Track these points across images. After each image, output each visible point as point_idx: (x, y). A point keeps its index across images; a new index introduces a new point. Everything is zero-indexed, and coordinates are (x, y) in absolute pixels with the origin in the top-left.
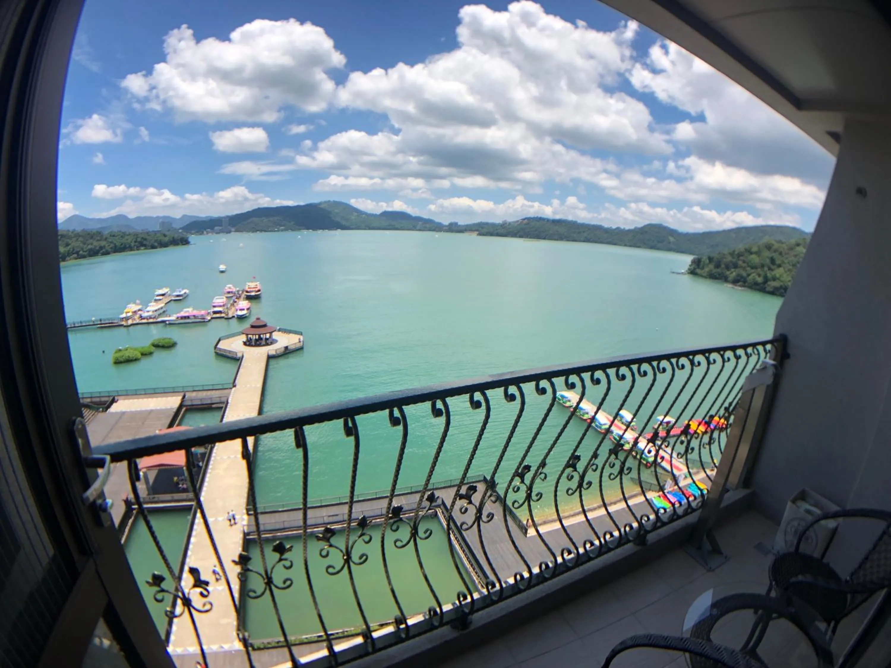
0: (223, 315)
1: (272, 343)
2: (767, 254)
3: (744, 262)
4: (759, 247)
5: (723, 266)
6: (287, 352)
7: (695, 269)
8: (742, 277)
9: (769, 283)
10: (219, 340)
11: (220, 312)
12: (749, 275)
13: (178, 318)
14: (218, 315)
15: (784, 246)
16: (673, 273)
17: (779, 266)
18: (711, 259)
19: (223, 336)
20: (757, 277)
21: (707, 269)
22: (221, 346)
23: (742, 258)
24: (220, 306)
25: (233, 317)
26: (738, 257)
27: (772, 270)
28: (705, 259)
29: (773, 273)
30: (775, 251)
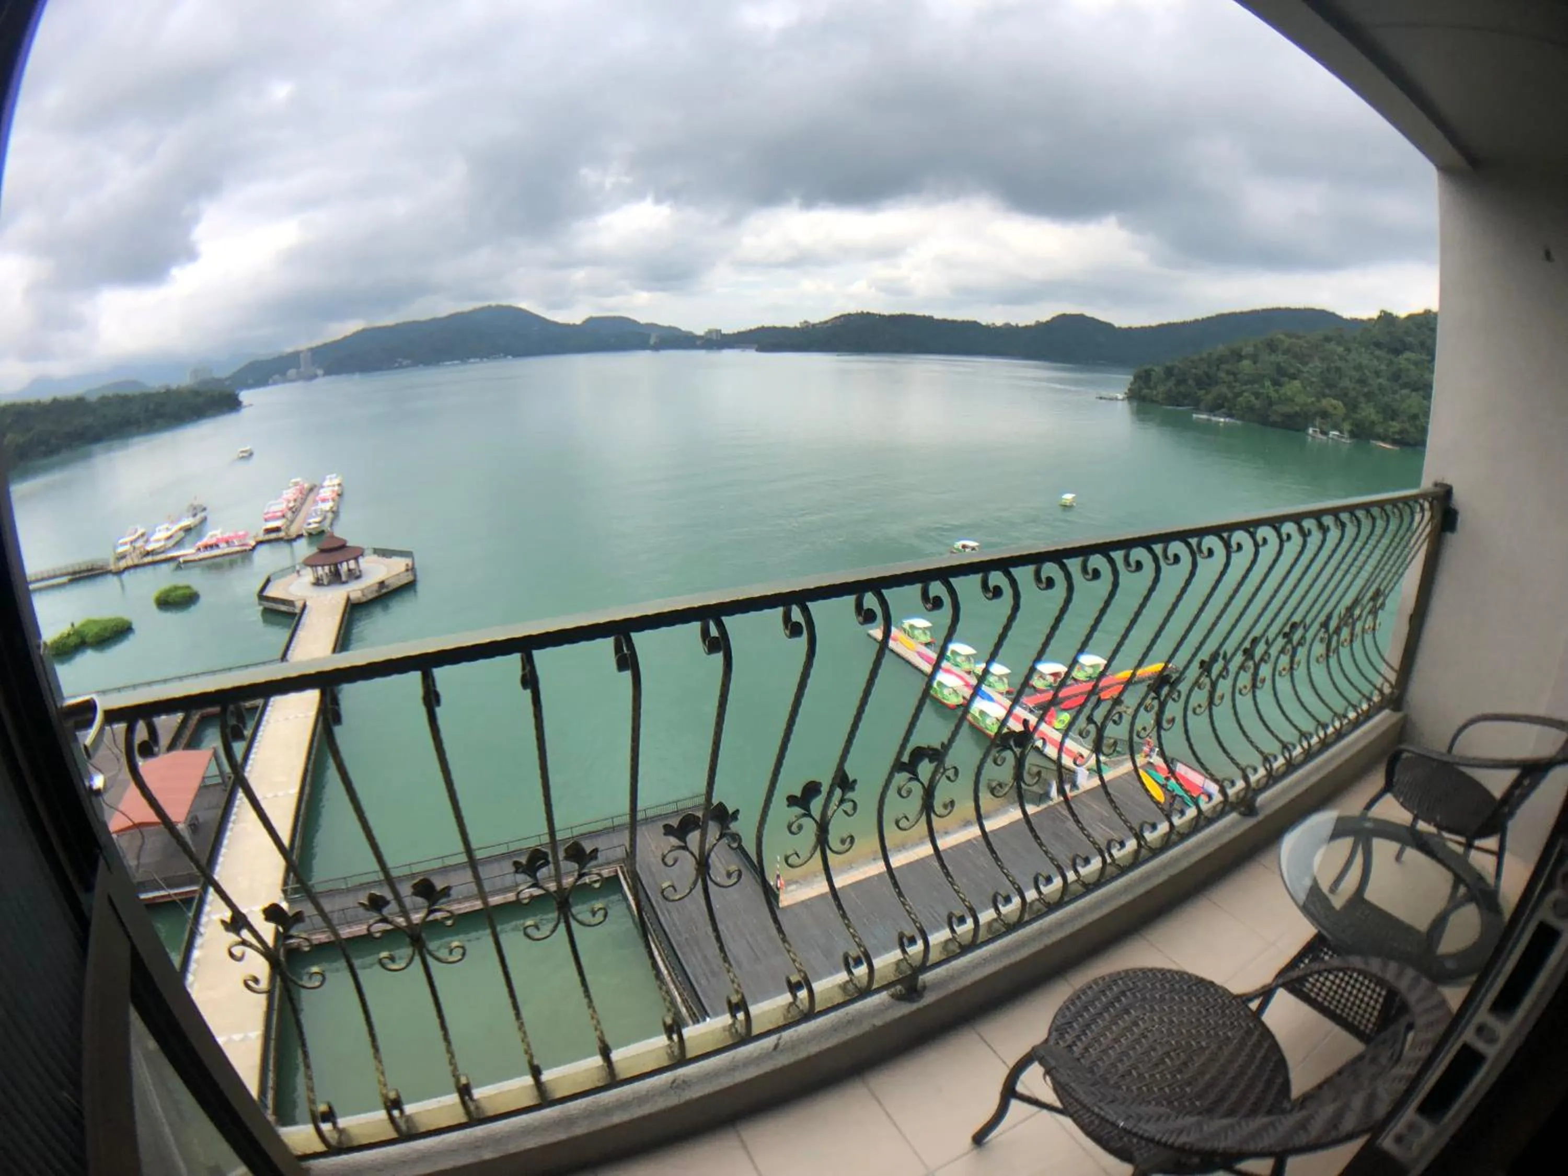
0: (282, 534)
1: (358, 577)
2: (1268, 358)
3: (1228, 373)
4: (1255, 346)
5: (1191, 382)
6: (384, 591)
7: (1140, 389)
8: (1225, 398)
9: (1274, 407)
10: (268, 581)
11: (277, 530)
12: (1237, 395)
13: (199, 549)
14: (273, 536)
15: (1301, 342)
16: (1101, 398)
17: (1293, 377)
18: (1169, 372)
19: (274, 574)
20: (1253, 398)
21: (1161, 389)
22: (271, 592)
23: (1224, 366)
24: (277, 518)
25: (300, 536)
26: (1218, 366)
27: (1280, 385)
28: (1158, 370)
29: (1282, 391)
30: (1287, 351)
